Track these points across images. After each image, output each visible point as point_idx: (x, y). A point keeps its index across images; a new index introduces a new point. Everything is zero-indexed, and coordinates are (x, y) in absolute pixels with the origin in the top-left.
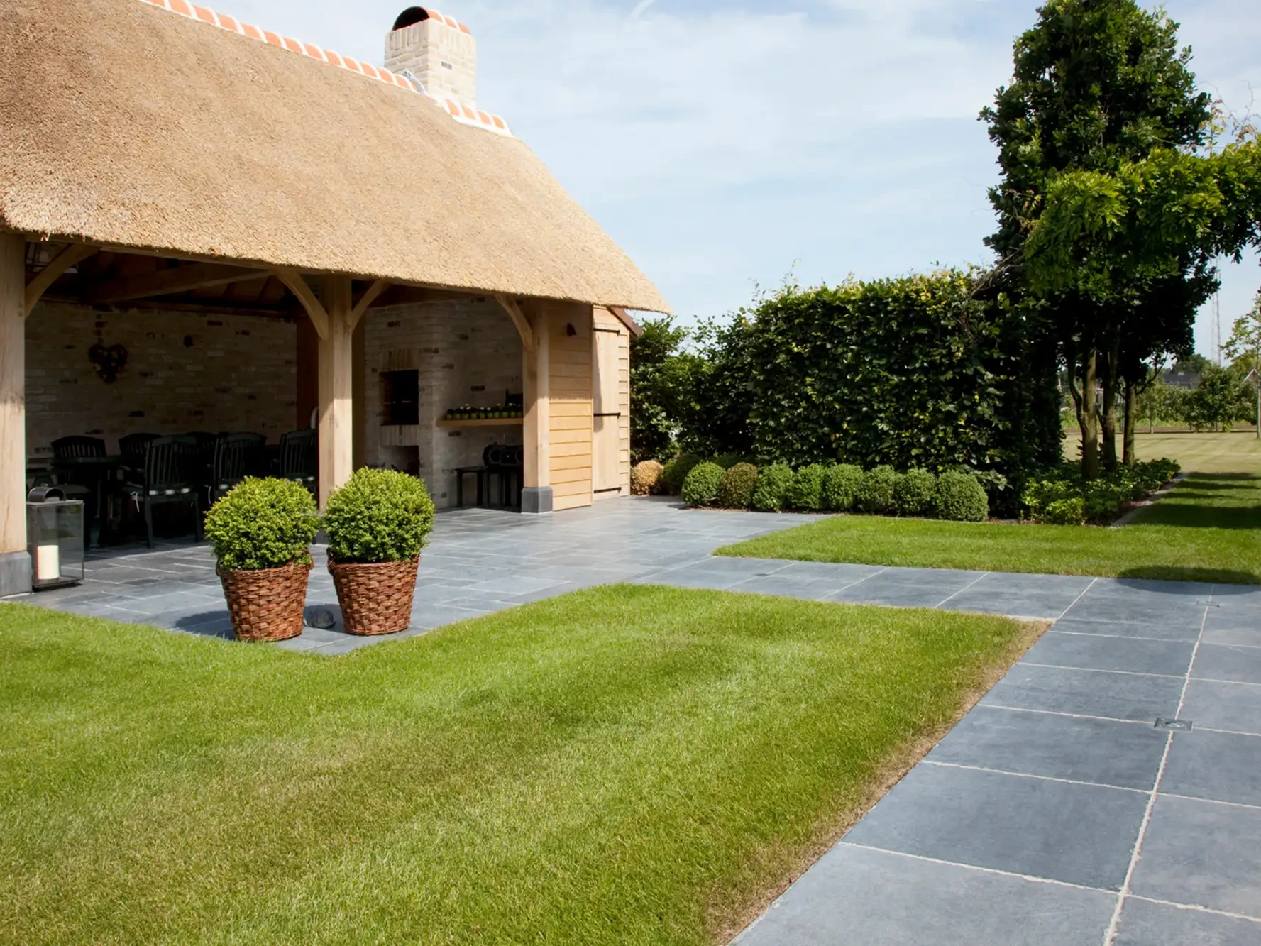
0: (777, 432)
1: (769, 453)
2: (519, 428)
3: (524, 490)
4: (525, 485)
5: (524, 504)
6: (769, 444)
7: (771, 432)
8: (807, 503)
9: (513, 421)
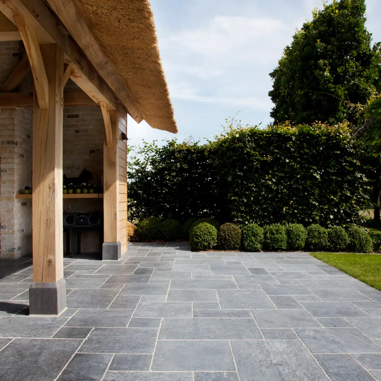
0: (246, 205)
1: (242, 217)
2: (101, 201)
3: (104, 244)
4: (105, 240)
5: (104, 253)
6: (242, 212)
7: (243, 205)
8: (281, 246)
9: (95, 196)
